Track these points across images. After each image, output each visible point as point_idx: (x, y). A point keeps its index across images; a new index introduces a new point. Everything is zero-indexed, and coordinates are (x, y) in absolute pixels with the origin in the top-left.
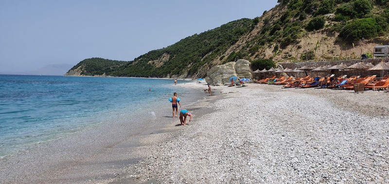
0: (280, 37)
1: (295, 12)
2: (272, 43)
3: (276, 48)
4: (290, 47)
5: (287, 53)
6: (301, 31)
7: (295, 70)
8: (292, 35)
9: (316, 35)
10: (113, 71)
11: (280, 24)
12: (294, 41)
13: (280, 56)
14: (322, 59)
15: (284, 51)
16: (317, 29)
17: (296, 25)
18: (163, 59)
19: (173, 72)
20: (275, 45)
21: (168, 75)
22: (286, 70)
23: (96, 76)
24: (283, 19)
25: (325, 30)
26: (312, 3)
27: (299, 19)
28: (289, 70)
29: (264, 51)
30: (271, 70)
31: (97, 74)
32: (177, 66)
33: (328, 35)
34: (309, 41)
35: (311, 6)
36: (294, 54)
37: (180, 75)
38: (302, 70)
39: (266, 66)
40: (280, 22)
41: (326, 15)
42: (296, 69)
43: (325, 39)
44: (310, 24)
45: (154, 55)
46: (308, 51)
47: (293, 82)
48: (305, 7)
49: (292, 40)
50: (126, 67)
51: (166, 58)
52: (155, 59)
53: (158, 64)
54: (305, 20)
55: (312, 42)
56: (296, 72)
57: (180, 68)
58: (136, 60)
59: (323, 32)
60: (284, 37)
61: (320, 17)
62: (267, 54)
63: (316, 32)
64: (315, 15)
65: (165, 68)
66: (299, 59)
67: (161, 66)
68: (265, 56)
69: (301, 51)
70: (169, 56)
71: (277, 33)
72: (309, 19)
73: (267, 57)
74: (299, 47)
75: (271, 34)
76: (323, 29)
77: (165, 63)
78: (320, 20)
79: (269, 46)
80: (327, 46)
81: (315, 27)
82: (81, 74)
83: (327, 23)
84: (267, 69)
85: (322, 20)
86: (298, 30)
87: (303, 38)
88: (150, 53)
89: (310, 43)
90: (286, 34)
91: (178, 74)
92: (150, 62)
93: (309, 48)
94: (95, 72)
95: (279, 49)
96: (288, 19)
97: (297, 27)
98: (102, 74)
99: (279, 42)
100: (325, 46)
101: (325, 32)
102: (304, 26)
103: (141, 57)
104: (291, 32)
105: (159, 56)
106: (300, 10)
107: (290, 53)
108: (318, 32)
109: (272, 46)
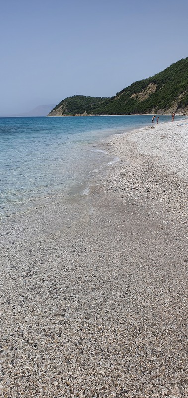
10: (94, 109)
18: (149, 91)
19: (159, 106)
21: (153, 110)
23: (77, 115)
31: (78, 113)
32: (165, 98)
37: (168, 109)
45: (139, 86)
50: (107, 103)
51: (152, 89)
52: (139, 92)
53: (142, 96)
57: (168, 100)
58: (118, 94)
65: (150, 102)
67: (146, 100)
70: (156, 85)
77: (151, 95)
82: (62, 114)
88: (133, 84)
91: (166, 107)
92: (133, 95)
94: (76, 111)
98: (83, 113)
103: (124, 90)
105: (144, 87)
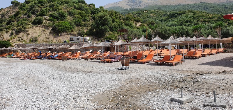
0: (15, 27)
1: (24, 12)
2: (8, 30)
3: (12, 34)
4: (22, 34)
5: (20, 37)
6: (29, 24)
7: (27, 49)
8: (23, 26)
9: (38, 28)
11: (14, 19)
12: (24, 30)
13: (15, 39)
14: (43, 42)
15: (18, 36)
16: (39, 24)
17: (26, 20)
20: (11, 31)
22: (20, 48)
24: (16, 15)
25: (44, 26)
26: (35, 9)
27: (27, 17)
28: (22, 48)
29: (3, 35)
30: (9, 48)
33: (45, 29)
34: (34, 31)
35: (34, 10)
36: (25, 38)
38: (31, 48)
39: (6, 45)
40: (14, 17)
41: (44, 17)
42: (27, 47)
43: (44, 31)
44: (34, 21)
46: (34, 37)
47: (26, 56)
48: (30, 10)
49: (23, 29)
54: (31, 18)
55: (36, 32)
56: (27, 50)
59: (42, 26)
60: (17, 27)
61: (40, 17)
62: (5, 37)
63: (38, 26)
64: (38, 16)
66: (28, 42)
68: (3, 38)
69: (29, 37)
71: (12, 24)
72: (33, 18)
73: (5, 39)
74: (28, 34)
75: (8, 24)
76: (43, 25)
78: (40, 19)
79: (6, 32)
80: (46, 35)
81: (37, 23)
83: (44, 21)
84: (6, 47)
85: (42, 19)
86: (27, 23)
87: (30, 29)
89: (35, 32)
90: (19, 25)
93: (34, 35)
95: (14, 34)
96: (19, 16)
97: (26, 22)
99: (14, 30)
100: (44, 35)
101: (44, 27)
102: (30, 22)
104: (22, 24)
106: (27, 11)
107: (22, 38)
108: (40, 26)
109: (9, 32)
